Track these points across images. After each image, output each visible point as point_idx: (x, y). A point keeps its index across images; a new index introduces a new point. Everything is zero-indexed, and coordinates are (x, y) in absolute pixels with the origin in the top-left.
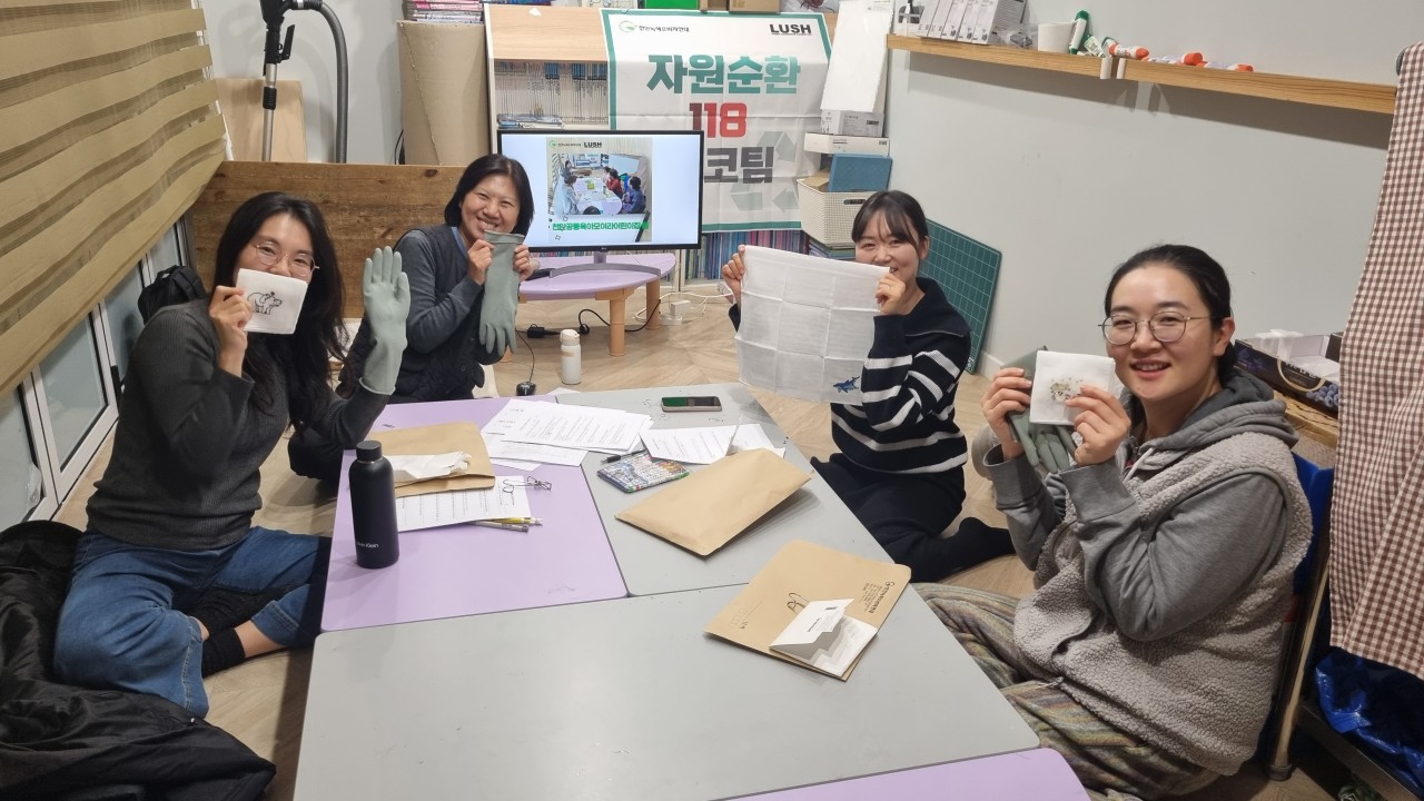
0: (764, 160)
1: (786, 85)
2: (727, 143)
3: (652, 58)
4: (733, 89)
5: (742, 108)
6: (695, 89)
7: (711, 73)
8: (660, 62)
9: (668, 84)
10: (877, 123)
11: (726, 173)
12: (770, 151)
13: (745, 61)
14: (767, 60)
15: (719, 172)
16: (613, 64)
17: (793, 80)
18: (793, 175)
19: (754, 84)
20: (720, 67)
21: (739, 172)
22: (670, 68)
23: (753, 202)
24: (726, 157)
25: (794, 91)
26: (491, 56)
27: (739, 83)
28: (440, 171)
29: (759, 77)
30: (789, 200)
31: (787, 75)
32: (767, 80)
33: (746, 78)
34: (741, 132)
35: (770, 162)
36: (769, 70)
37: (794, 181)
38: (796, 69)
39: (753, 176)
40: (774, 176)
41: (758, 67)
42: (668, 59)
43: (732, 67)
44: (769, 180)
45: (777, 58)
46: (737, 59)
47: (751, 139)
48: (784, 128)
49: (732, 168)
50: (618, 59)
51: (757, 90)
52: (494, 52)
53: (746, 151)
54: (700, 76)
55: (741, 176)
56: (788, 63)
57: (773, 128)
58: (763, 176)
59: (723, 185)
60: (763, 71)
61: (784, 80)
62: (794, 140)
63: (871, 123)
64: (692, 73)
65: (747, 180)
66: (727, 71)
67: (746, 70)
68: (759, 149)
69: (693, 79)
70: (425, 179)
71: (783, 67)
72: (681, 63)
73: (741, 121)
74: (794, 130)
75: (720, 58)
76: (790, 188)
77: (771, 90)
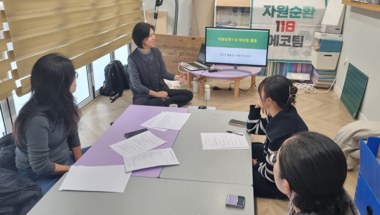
0: (300, 40)
1: (310, 16)
2: (288, 34)
3: (265, 6)
4: (291, 16)
5: (294, 23)
6: (278, 16)
7: (284, 11)
8: (267, 7)
9: (269, 15)
10: (339, 29)
11: (287, 43)
12: (303, 37)
13: (296, 8)
14: (304, 7)
15: (284, 43)
16: (252, 8)
17: (312, 14)
18: (310, 45)
19: (298, 15)
20: (287, 9)
21: (291, 43)
22: (270, 10)
23: (295, 53)
24: (287, 38)
25: (312, 18)
26: (215, 5)
27: (293, 15)
28: (196, 38)
29: (300, 13)
30: (308, 53)
31: (310, 12)
32: (303, 14)
33: (296, 13)
34: (293, 30)
35: (302, 40)
36: (304, 10)
37: (310, 47)
38: (314, 10)
39: (296, 45)
40: (303, 45)
41: (300, 10)
42: (270, 6)
43: (291, 10)
44: (301, 46)
45: (307, 7)
46: (293, 7)
47: (296, 33)
48: (308, 30)
49: (289, 42)
50: (254, 6)
51: (299, 17)
52: (217, 4)
53: (294, 37)
54: (280, 12)
55: (292, 45)
56: (311, 9)
57: (304, 29)
58: (299, 45)
59: (285, 47)
60: (302, 11)
61: (309, 14)
62: (311, 34)
63: (337, 29)
64: (277, 11)
65: (294, 46)
66: (289, 11)
67: (296, 10)
68: (299, 36)
69: (278, 13)
70: (192, 40)
71: (309, 10)
72: (274, 8)
73: (293, 27)
74: (311, 31)
75: (287, 7)
76: (309, 49)
77: (304, 17)
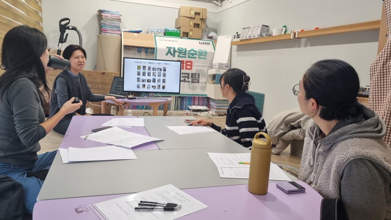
0: (197, 77)
1: (203, 57)
2: (187, 71)
3: (167, 47)
4: (189, 57)
5: (191, 62)
6: (179, 56)
7: (183, 52)
8: (169, 49)
9: (171, 54)
10: (228, 67)
11: (187, 80)
12: (199, 74)
13: (192, 50)
14: (198, 50)
15: (185, 79)
16: (156, 48)
17: (205, 56)
18: (205, 81)
19: (195, 56)
20: (186, 51)
21: (190, 80)
22: (172, 50)
23: (193, 88)
24: (187, 75)
25: (205, 59)
26: (123, 44)
27: (191, 56)
28: (106, 73)
29: (196, 54)
30: (204, 88)
31: (204, 54)
32: (198, 55)
33: (193, 54)
34: (191, 69)
35: (199, 77)
36: (199, 52)
37: (205, 83)
38: (206, 53)
39: (194, 81)
40: (200, 81)
41: (196, 52)
42: (172, 48)
43: (189, 51)
44: (198, 82)
45: (201, 50)
46: (190, 49)
47: (194, 71)
48: (203, 68)
49: (188, 79)
50: (158, 47)
51: (195, 58)
53: (192, 74)
54: (180, 53)
55: (191, 81)
56: (204, 51)
57: (200, 68)
58: (197, 81)
59: (186, 83)
60: (197, 53)
61: (203, 55)
62: (205, 72)
64: (178, 52)
65: (192, 82)
66: (187, 52)
67: (192, 52)
68: (196, 74)
69: (178, 54)
70: (102, 75)
71: (203, 52)
72: (175, 49)
73: (191, 66)
74: (205, 69)
75: (185, 49)
76: (204, 85)
77: (199, 58)
